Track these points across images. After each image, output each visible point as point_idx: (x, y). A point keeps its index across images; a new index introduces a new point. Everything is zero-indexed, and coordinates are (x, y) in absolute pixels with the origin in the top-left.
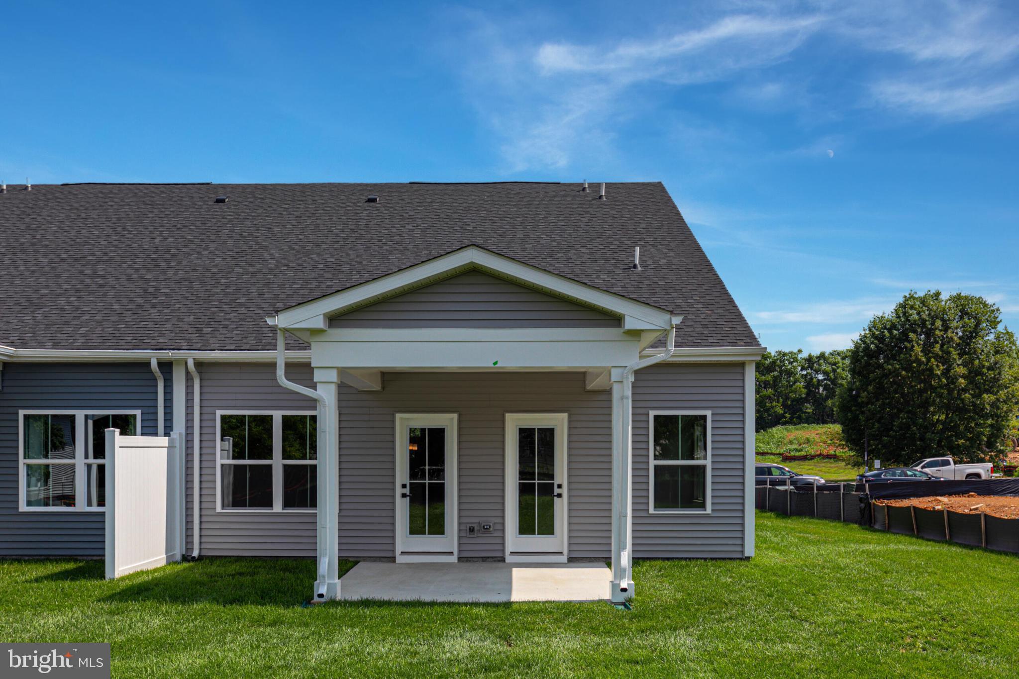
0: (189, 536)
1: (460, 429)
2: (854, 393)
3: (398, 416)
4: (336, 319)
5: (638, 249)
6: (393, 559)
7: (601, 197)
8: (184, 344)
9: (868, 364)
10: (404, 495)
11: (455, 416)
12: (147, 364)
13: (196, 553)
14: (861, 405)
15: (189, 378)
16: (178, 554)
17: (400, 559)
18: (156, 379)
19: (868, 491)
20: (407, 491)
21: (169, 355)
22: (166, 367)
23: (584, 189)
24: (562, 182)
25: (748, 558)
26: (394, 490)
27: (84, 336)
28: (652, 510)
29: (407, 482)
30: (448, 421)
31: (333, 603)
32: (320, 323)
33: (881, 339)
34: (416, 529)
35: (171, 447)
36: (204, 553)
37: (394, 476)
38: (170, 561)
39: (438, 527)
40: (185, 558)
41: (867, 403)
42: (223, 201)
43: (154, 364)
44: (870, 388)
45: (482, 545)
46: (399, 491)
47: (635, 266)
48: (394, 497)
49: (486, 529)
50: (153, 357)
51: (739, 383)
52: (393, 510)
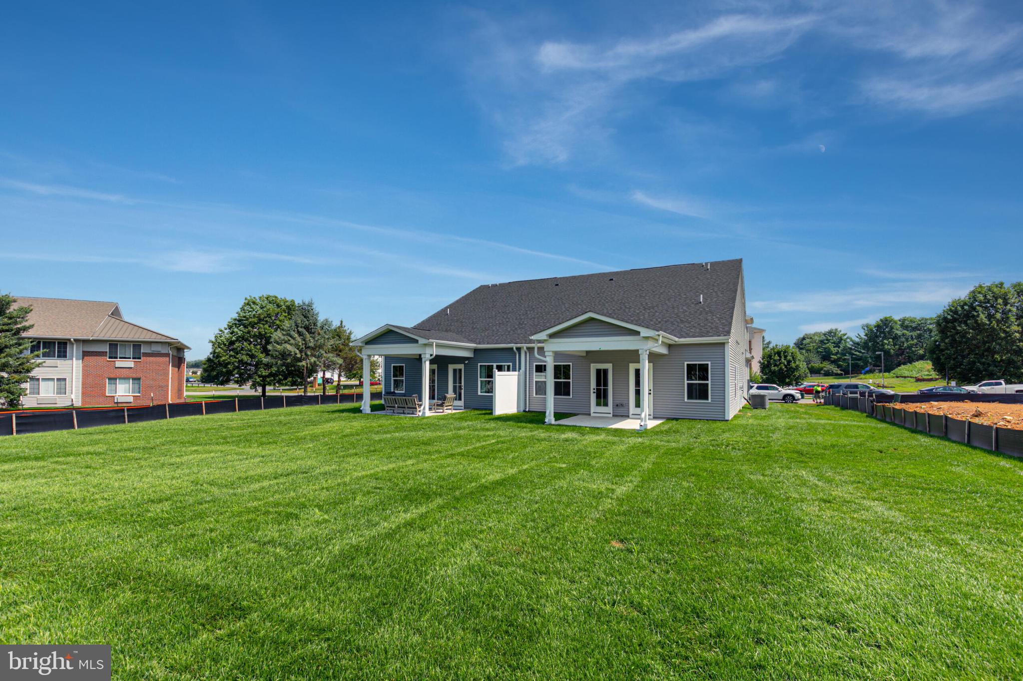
0: (526, 406)
1: (613, 369)
2: (937, 343)
3: (592, 365)
4: (552, 336)
5: (702, 296)
6: (590, 415)
7: (708, 269)
8: (524, 342)
9: (946, 327)
10: (594, 392)
11: (611, 364)
12: (512, 349)
13: (527, 410)
14: (942, 350)
15: (526, 353)
16: (522, 409)
17: (592, 415)
18: (515, 353)
19: (874, 397)
20: (595, 391)
21: (519, 345)
22: (519, 349)
23: (703, 266)
24: (696, 263)
25: (727, 420)
26: (590, 390)
27: (497, 340)
28: (686, 400)
29: (595, 388)
30: (609, 366)
31: (551, 425)
32: (545, 338)
33: (956, 312)
34: (598, 404)
35: (519, 375)
36: (530, 410)
37: (590, 385)
38: (518, 411)
39: (606, 405)
40: (524, 411)
41: (945, 350)
42: (557, 285)
43: (514, 349)
44: (947, 341)
45: (621, 411)
46: (592, 391)
47: (700, 303)
48: (590, 393)
49: (622, 405)
50: (514, 346)
51: (722, 351)
52: (590, 397)
